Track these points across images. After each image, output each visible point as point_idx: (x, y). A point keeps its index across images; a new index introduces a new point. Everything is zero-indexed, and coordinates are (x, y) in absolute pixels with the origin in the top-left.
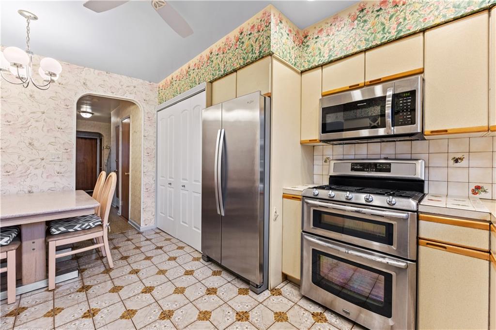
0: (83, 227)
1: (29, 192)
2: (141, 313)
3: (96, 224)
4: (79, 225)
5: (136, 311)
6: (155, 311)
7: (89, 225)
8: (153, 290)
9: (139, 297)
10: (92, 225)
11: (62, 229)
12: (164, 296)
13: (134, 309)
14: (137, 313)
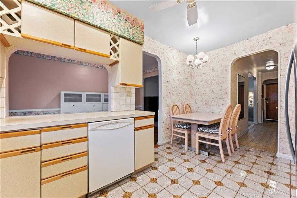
0: (209, 131)
1: (212, 112)
2: (200, 187)
3: (215, 132)
4: (207, 130)
5: (200, 184)
6: (204, 193)
7: (211, 131)
8: (220, 186)
9: (211, 182)
10: (213, 132)
11: (201, 129)
12: (219, 194)
13: (201, 183)
14: (199, 185)
